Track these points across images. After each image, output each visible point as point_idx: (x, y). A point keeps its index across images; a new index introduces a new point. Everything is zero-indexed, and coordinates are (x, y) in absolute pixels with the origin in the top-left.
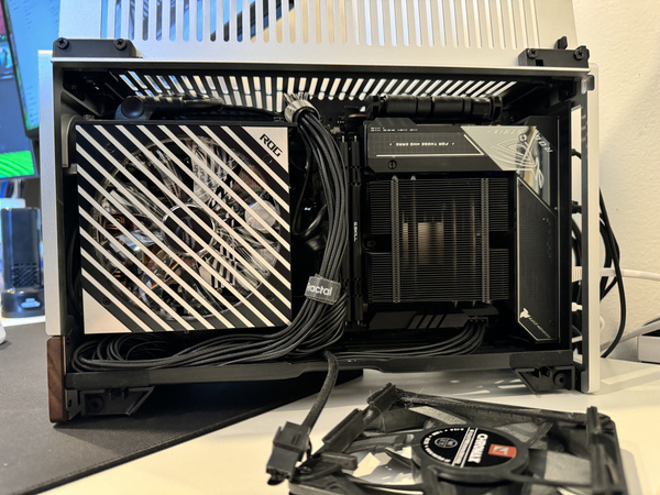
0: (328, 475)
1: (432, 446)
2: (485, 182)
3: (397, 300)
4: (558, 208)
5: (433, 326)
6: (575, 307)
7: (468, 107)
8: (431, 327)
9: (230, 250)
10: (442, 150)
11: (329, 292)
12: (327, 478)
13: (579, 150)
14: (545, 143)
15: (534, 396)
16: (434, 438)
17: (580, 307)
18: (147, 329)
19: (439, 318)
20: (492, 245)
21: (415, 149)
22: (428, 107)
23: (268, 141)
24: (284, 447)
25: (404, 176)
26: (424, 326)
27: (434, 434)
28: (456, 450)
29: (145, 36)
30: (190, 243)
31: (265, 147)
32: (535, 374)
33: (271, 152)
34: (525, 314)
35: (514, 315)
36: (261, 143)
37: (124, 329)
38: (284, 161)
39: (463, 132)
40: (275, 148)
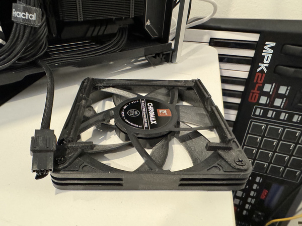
0: (76, 158)
3: (81, 18)
5: (100, 33)
8: (99, 34)
12: (77, 161)
15: (152, 67)
16: (126, 111)
19: (103, 28)
24: (40, 151)
26: (95, 33)
27: (125, 108)
28: (141, 117)
32: (155, 57)
34: (148, 23)
35: (143, 24)
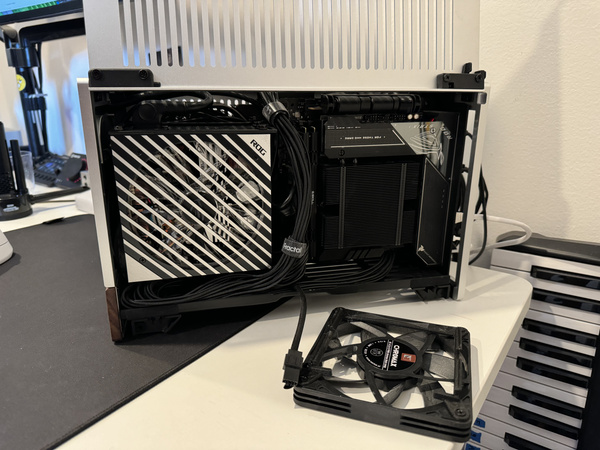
0: (316, 380)
1: (369, 355)
2: (404, 166)
3: (341, 247)
4: (451, 179)
5: (362, 257)
6: (455, 238)
7: (397, 106)
8: (360, 258)
9: (226, 218)
10: (377, 141)
11: (300, 250)
12: (316, 382)
13: (471, 132)
14: (447, 133)
15: (422, 303)
16: (369, 349)
17: (458, 239)
18: (174, 277)
19: (365, 252)
20: (405, 209)
21: (359, 142)
22: (368, 106)
23: (256, 145)
24: (291, 367)
25: (349, 161)
26: (355, 257)
27: (369, 346)
28: (383, 357)
29: (159, 63)
30: (200, 217)
31: (254, 149)
32: (426, 291)
33: (258, 153)
34: (422, 249)
35: (414, 250)
36: (251, 146)
37: (157, 278)
38: (267, 159)
39: (393, 128)
40: (261, 150)
